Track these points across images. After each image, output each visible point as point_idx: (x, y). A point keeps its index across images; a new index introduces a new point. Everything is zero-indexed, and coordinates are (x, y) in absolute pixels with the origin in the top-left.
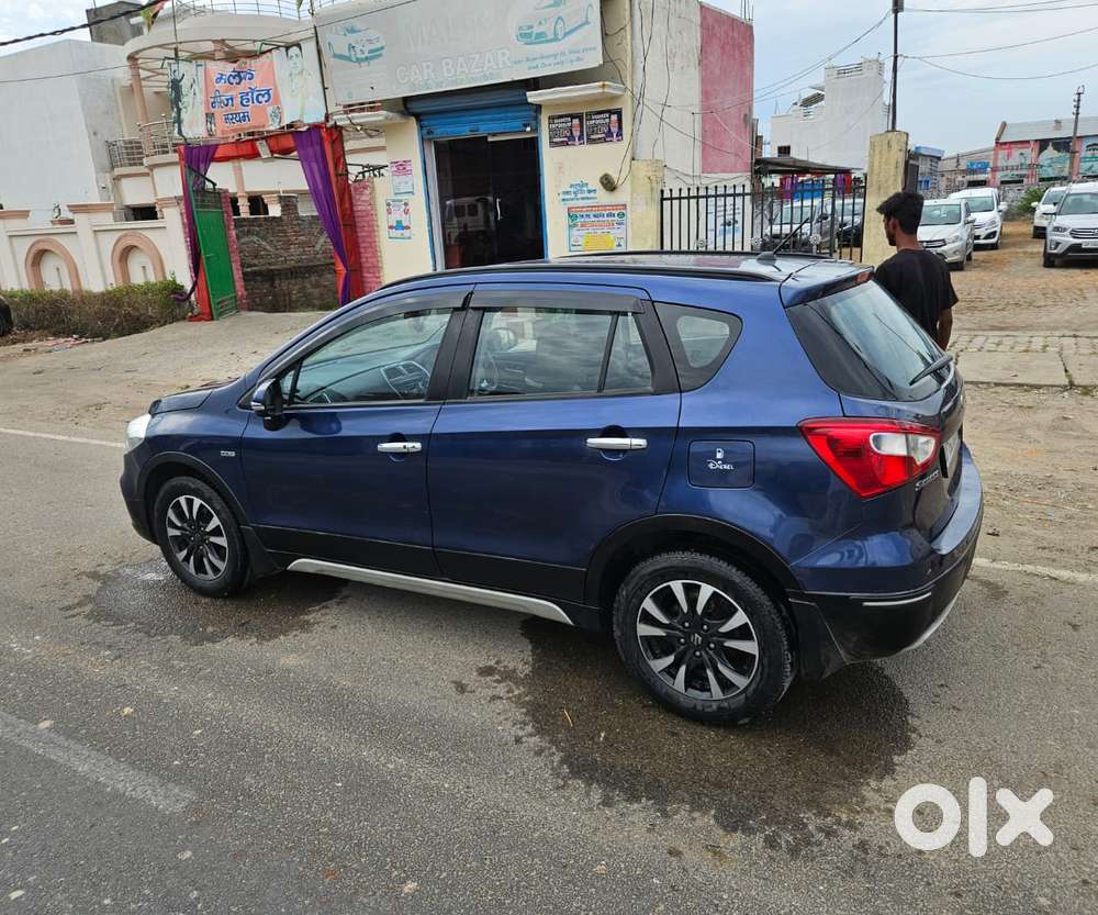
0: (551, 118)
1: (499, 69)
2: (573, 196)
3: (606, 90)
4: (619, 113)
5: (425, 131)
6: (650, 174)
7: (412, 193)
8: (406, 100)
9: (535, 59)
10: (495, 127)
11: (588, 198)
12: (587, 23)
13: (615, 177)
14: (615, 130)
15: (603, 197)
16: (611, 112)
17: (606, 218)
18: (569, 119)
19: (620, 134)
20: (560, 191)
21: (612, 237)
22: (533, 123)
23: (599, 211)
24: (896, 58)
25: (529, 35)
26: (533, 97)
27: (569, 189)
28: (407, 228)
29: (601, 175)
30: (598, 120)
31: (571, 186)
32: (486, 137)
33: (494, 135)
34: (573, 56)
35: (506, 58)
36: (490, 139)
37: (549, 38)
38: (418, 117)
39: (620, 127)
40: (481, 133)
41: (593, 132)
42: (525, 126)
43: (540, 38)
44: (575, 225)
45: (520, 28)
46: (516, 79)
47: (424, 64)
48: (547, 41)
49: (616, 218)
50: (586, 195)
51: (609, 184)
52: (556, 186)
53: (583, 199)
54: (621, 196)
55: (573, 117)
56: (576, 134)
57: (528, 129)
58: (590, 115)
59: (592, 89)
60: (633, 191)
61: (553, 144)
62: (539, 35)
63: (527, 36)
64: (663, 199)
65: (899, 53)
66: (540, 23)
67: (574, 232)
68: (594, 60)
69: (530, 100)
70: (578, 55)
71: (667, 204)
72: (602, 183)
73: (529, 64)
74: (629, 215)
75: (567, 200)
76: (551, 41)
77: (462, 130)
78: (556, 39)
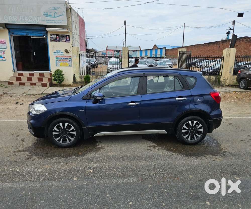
0: (51, 35)
1: (38, 21)
2: (57, 53)
3: (68, 31)
4: (69, 36)
5: (11, 33)
6: (77, 50)
7: (6, 49)
8: (6, 24)
9: (49, 21)
10: (34, 35)
11: (61, 54)
12: (63, 15)
13: (68, 50)
14: (68, 39)
15: (65, 54)
16: (67, 35)
17: (66, 59)
18: (56, 36)
19: (69, 40)
20: (54, 52)
21: (68, 63)
22: (46, 35)
23: (64, 57)
24: (126, 34)
25: (47, 15)
26: (48, 29)
27: (56, 52)
28: (4, 58)
29: (65, 49)
30: (64, 37)
31: (57, 51)
32: (30, 37)
33: (33, 36)
34: (60, 22)
35: (40, 19)
36: (32, 37)
37: (53, 16)
38: (9, 29)
39: (69, 39)
40: (29, 36)
41: (62, 39)
42: (44, 35)
43: (50, 16)
44: (58, 60)
45: (44, 13)
46: (43, 24)
47: (14, 16)
48: (52, 17)
49: (69, 59)
50: (61, 53)
51: (67, 51)
52: (52, 51)
53: (60, 54)
54: (70, 54)
55: (57, 35)
56: (58, 39)
57: (44, 36)
58: (61, 35)
59: (65, 30)
60: (73, 54)
61: (51, 41)
62: (49, 15)
63: (46, 15)
64: (80, 56)
65: (126, 33)
66: (50, 13)
67: (58, 61)
68: (65, 23)
69: (47, 30)
70: (61, 22)
71: (81, 57)
72: (65, 51)
73: (47, 21)
74: (72, 59)
75: (55, 54)
76: (53, 17)
77: (23, 34)
78: (54, 17)
